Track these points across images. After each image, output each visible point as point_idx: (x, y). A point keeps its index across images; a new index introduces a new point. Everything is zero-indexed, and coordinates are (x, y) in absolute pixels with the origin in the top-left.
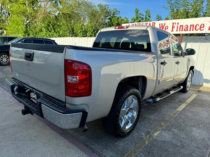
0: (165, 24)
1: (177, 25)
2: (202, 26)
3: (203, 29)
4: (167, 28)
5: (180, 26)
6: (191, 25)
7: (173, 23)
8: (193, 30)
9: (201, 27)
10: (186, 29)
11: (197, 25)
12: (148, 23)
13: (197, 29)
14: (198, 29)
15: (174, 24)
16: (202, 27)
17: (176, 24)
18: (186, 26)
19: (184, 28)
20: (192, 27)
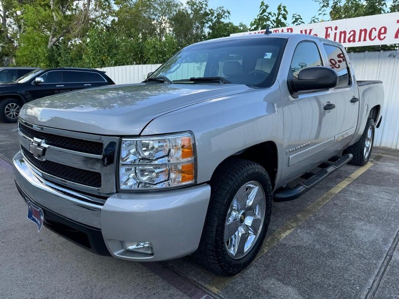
0: (311, 30)
1: (334, 31)
2: (383, 31)
3: (385, 37)
5: (341, 33)
6: (361, 31)
7: (327, 28)
8: (365, 40)
9: (380, 33)
10: (351, 39)
11: (374, 30)
12: (278, 30)
13: (373, 38)
14: (376, 37)
15: (329, 29)
16: (383, 34)
17: (332, 30)
18: (352, 33)
19: (348, 36)
20: (363, 33)
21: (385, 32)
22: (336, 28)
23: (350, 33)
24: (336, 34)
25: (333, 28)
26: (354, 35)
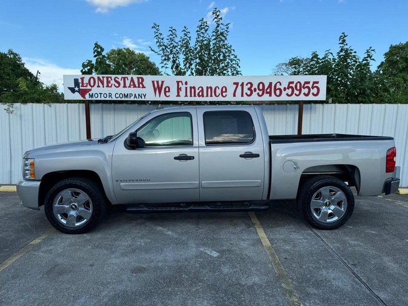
0: (163, 82)
1: (185, 86)
3: (226, 95)
4: (167, 90)
5: (191, 88)
6: (207, 88)
7: (178, 82)
8: (211, 96)
9: (222, 92)
10: (201, 94)
11: (217, 88)
12: (127, 77)
13: (217, 95)
14: (219, 94)
15: (180, 83)
16: (224, 92)
17: (182, 84)
18: (200, 89)
19: (197, 92)
20: (209, 90)
21: (226, 91)
22: (186, 83)
23: (198, 89)
24: (186, 88)
25: (184, 83)
26: (202, 91)
